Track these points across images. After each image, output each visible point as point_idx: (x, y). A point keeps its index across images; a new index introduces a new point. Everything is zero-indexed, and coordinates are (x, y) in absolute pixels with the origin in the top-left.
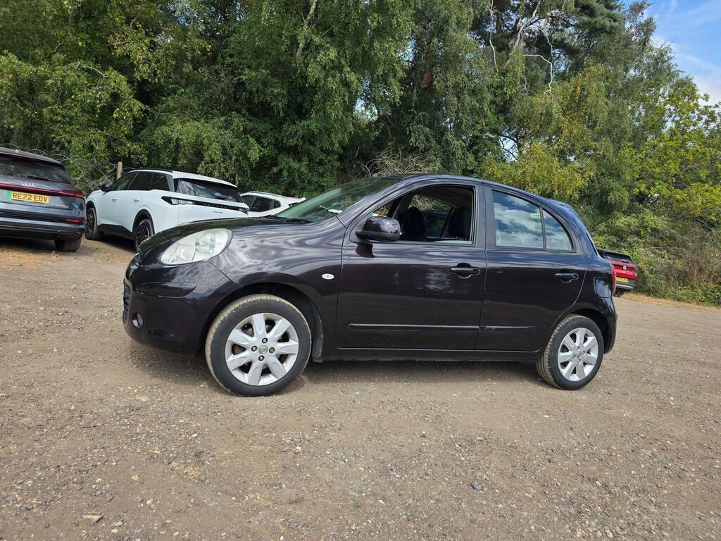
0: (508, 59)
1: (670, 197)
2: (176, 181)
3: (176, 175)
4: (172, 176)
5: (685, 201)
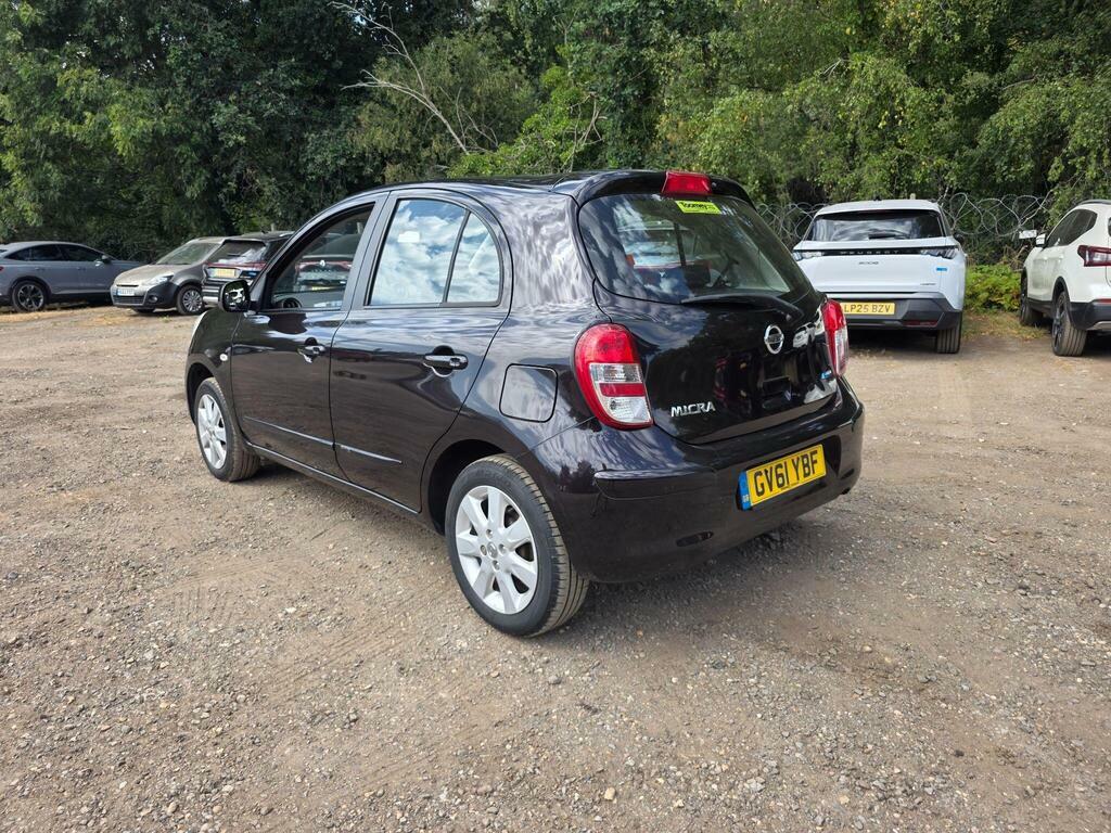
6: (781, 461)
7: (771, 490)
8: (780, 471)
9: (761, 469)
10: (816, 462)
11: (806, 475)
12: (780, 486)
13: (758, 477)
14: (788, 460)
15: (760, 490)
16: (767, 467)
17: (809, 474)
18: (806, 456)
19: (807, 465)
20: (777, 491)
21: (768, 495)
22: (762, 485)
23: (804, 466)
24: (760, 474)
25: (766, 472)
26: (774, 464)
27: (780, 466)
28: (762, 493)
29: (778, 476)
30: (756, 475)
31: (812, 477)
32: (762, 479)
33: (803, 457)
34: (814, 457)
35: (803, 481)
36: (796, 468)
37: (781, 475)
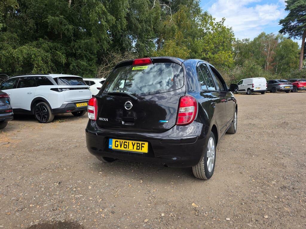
0: (153, 6)
1: (214, 57)
2: (56, 79)
3: (53, 76)
4: (51, 77)
5: (218, 58)
6: (128, 141)
7: (121, 147)
8: (125, 143)
9: (119, 140)
10: (143, 147)
11: (137, 149)
12: (124, 147)
13: (116, 142)
14: (131, 142)
15: (117, 146)
16: (121, 141)
17: (139, 149)
18: (139, 144)
19: (139, 146)
20: (122, 148)
21: (119, 148)
22: (118, 145)
23: (137, 146)
24: (118, 141)
25: (120, 142)
26: (124, 141)
27: (126, 142)
28: (117, 147)
29: (124, 145)
30: (116, 141)
31: (140, 151)
32: (118, 143)
33: (137, 143)
34: (143, 145)
35: (135, 150)
36: (134, 145)
37: (126, 145)
